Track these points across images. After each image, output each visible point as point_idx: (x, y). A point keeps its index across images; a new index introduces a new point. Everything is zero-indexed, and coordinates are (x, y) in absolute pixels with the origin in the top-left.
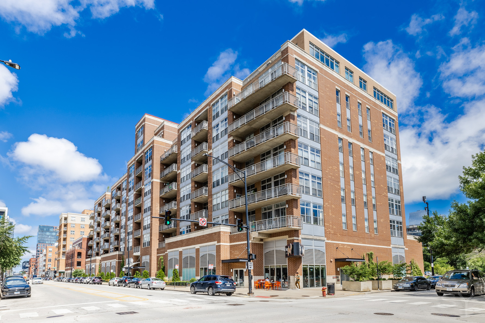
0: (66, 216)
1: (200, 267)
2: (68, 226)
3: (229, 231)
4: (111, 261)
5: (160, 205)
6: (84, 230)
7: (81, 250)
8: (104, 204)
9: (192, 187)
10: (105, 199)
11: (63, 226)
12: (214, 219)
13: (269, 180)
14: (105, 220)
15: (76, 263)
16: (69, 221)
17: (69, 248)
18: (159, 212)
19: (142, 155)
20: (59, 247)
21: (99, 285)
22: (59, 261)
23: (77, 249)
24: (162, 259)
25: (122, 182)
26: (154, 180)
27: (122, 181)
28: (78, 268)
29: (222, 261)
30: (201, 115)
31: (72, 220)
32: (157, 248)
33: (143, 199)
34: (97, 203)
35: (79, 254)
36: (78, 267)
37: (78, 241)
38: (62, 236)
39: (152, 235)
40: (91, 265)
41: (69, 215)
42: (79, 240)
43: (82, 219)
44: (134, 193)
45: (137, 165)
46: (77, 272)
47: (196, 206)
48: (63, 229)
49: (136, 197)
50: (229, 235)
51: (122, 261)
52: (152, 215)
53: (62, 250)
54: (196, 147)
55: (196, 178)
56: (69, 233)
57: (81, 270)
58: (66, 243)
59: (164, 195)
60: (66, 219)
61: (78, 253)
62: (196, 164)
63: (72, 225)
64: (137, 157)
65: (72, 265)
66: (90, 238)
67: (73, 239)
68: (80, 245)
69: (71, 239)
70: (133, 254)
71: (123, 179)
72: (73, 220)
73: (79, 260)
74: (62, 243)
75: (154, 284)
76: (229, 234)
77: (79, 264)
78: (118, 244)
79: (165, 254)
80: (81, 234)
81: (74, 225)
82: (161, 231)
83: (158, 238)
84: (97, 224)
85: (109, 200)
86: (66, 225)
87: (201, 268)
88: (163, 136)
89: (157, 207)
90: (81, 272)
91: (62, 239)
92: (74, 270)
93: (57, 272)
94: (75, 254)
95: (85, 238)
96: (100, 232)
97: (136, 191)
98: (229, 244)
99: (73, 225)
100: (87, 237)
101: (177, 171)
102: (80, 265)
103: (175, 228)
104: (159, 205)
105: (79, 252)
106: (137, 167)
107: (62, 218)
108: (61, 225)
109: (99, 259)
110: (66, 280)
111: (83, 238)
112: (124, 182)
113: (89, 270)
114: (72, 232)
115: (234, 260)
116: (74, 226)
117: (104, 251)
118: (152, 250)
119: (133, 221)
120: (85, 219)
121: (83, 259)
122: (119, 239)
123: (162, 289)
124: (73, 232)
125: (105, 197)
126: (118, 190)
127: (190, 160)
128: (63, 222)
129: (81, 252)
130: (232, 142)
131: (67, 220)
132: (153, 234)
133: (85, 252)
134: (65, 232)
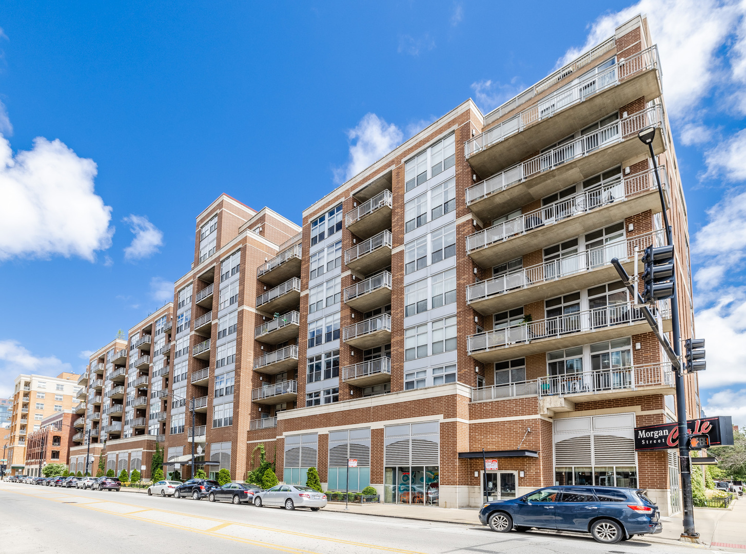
0: (28, 380)
1: (385, 466)
2: (32, 396)
3: (468, 396)
4: (130, 451)
5: (254, 354)
6: (61, 403)
7: (60, 432)
8: (111, 358)
9: (342, 319)
10: (115, 351)
11: (21, 395)
12: (406, 375)
13: (577, 296)
14: (114, 384)
15: (49, 454)
16: (34, 388)
17: (34, 428)
18: (252, 365)
19: (214, 267)
20: (13, 429)
21: (113, 493)
22: (12, 449)
23: (53, 430)
24: (261, 450)
25: (156, 320)
26: (245, 307)
27: (155, 318)
28: (54, 461)
29: (459, 453)
30: (370, 184)
31: (39, 387)
32: (248, 430)
33: (215, 343)
34: (96, 358)
35: (57, 439)
36: (52, 460)
37: (54, 418)
38: (20, 411)
39: (240, 406)
40: (88, 456)
41: (33, 378)
42: (57, 417)
43: (58, 386)
44: (191, 334)
45: (198, 285)
46: (51, 468)
47: (353, 352)
48: (21, 400)
49: (195, 340)
50: (469, 405)
51: (155, 451)
52: (239, 370)
53: (18, 433)
54: (353, 244)
55: (357, 300)
56: (32, 407)
57: (59, 464)
58: (28, 422)
59: (267, 334)
60: (27, 384)
61: (54, 437)
62: (354, 277)
63: (39, 394)
64: (200, 271)
65: (42, 456)
66: (80, 415)
67: (41, 417)
68: (59, 425)
69: (37, 416)
70: (187, 439)
71: (158, 316)
72: (42, 387)
73: (56, 448)
74: (19, 422)
75: (305, 499)
76: (468, 403)
77: (55, 455)
78: (145, 423)
79: (275, 440)
80: (56, 410)
81: (43, 395)
82: (259, 399)
83: (250, 413)
84: (95, 391)
85: (125, 351)
86: (26, 395)
87: (386, 468)
88: (262, 233)
89: (250, 356)
90: (59, 467)
91: (19, 416)
92: (45, 464)
93: (8, 466)
94: (49, 439)
95: (68, 414)
96: (102, 405)
97: (196, 331)
98: (468, 422)
99: (41, 395)
100: (71, 412)
101: (299, 291)
102: (58, 457)
103: (295, 393)
104: (252, 353)
105: (55, 435)
106: (198, 288)
107: (20, 383)
108: (19, 393)
109: (101, 448)
110: (31, 480)
111: (64, 413)
112: (159, 319)
113: (86, 465)
114: (38, 405)
115: (507, 453)
116: (42, 397)
117: (110, 435)
118: (239, 432)
119: (188, 382)
120: (64, 387)
121: (63, 448)
122: (147, 416)
123: (314, 509)
124: (40, 406)
125: (114, 347)
126: (144, 334)
127: (339, 269)
128: (22, 388)
129: (60, 435)
130: (468, 224)
131: (29, 386)
132: (240, 404)
133: (67, 436)
134: (25, 405)
